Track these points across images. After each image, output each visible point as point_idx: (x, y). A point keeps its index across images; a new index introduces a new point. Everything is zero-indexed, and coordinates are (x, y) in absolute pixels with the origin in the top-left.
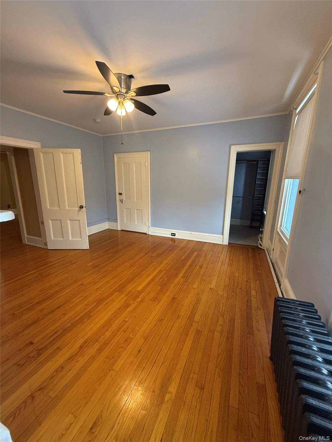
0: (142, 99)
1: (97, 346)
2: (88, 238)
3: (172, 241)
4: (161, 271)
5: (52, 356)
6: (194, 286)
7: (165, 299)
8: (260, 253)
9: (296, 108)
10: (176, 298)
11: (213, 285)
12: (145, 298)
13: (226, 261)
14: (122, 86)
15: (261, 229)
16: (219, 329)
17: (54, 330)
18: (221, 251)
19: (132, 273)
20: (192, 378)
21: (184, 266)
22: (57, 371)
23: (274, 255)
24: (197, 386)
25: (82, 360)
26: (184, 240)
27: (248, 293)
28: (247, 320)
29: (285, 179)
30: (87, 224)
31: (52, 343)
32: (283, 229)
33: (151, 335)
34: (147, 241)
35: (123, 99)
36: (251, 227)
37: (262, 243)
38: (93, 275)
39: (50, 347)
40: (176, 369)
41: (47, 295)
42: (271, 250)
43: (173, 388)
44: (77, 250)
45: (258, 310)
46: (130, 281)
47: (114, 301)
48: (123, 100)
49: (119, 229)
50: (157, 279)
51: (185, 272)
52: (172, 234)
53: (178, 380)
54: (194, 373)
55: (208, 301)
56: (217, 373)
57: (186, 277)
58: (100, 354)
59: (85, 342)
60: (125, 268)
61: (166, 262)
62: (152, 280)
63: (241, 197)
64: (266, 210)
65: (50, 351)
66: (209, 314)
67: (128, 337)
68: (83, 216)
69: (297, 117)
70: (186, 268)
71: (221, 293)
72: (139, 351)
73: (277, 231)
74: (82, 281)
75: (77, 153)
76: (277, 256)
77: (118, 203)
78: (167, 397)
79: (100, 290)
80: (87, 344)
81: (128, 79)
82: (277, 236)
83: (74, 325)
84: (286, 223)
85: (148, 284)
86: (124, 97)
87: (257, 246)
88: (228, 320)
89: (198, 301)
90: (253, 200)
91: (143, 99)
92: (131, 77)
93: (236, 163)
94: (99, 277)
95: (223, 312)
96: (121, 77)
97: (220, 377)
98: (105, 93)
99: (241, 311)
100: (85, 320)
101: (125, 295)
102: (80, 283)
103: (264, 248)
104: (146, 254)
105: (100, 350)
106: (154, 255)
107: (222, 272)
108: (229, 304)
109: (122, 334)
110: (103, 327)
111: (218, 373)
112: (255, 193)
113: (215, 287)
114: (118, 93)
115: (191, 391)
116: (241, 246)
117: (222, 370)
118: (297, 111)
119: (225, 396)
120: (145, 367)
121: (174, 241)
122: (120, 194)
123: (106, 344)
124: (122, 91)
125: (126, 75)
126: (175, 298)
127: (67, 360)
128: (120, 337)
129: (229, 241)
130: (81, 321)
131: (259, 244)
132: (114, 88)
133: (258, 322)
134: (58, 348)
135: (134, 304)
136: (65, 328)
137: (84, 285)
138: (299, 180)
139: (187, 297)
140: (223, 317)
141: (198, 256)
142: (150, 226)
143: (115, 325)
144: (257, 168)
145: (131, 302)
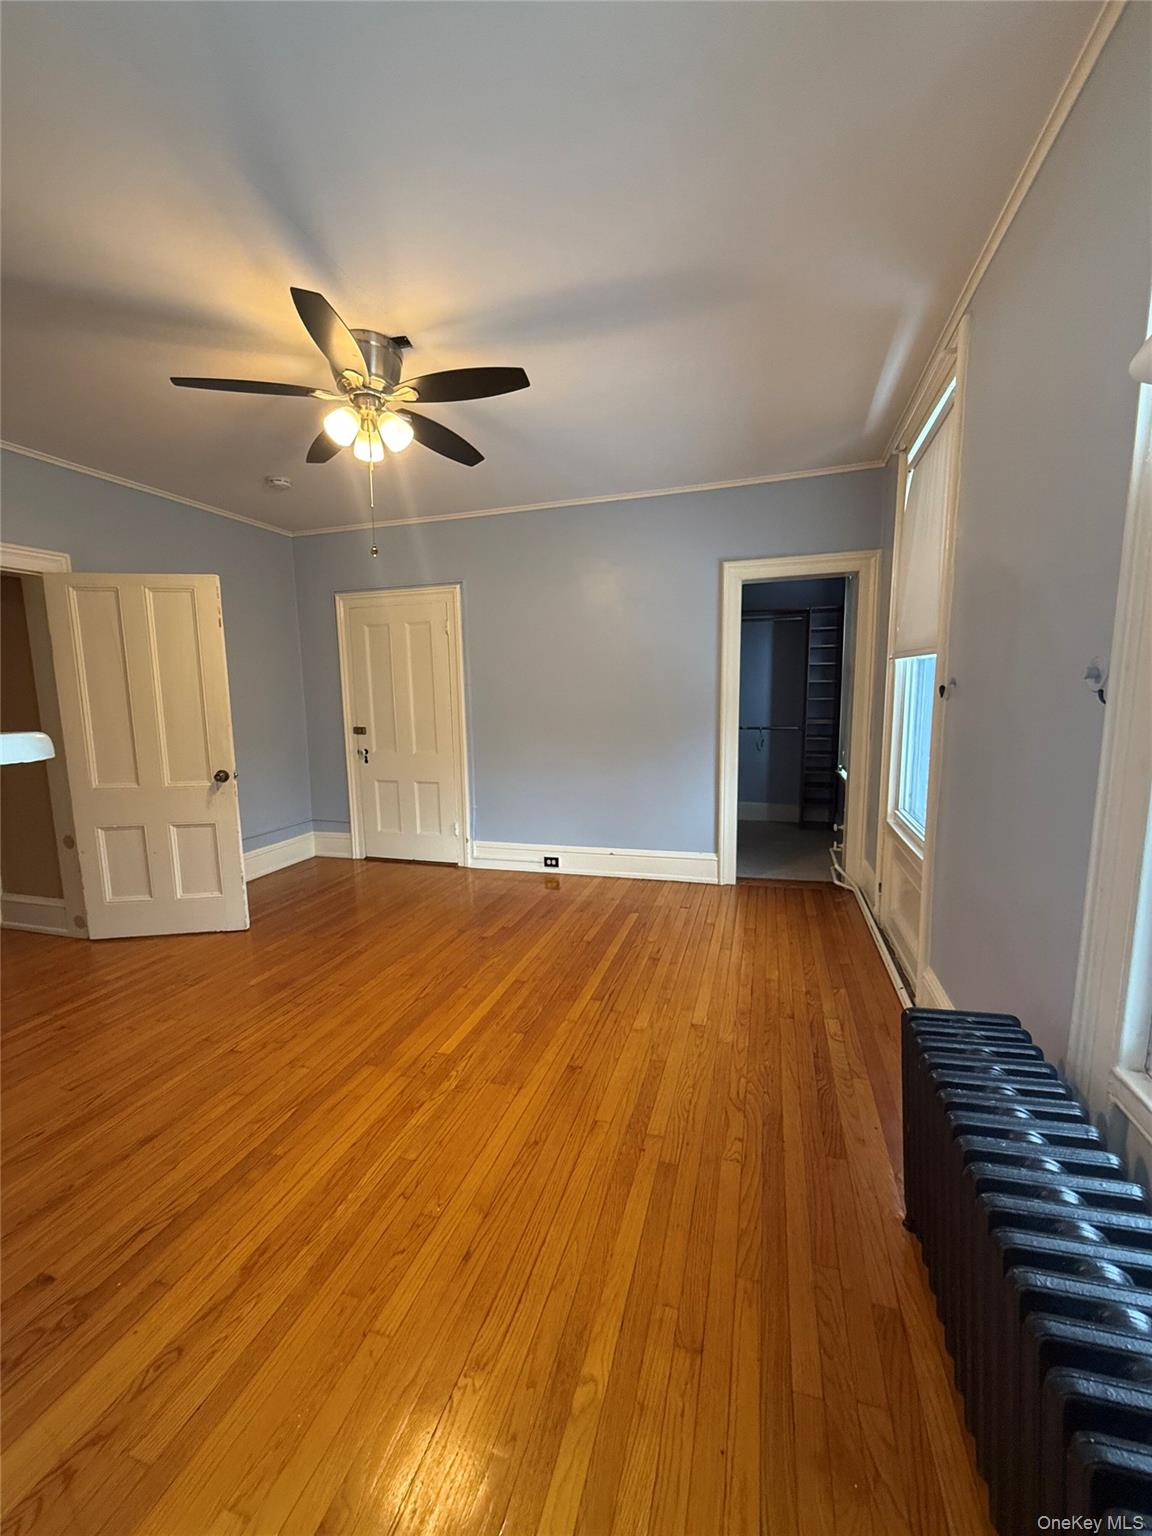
0: (438, 412)
1: (307, 1259)
2: (244, 887)
3: (549, 885)
4: (519, 983)
5: (133, 1314)
6: (638, 1024)
7: (544, 1071)
8: (839, 903)
9: (906, 449)
10: (581, 1068)
11: (700, 1015)
12: (470, 1075)
13: (736, 935)
14: (373, 370)
15: (835, 826)
16: (732, 1151)
17: (136, 1220)
18: (716, 905)
19: (417, 1000)
20: (661, 1320)
21: (595, 963)
22: (157, 1365)
23: (885, 907)
24: (678, 1346)
25: (256, 1314)
26: (588, 879)
27: (816, 1028)
28: (822, 1112)
29: (893, 658)
30: (243, 840)
31: (129, 1271)
32: (904, 815)
33: (505, 1196)
34: (459, 888)
35: (377, 410)
36: (804, 825)
37: (844, 870)
38: (275, 1015)
39: (124, 1285)
40: (603, 1299)
41: (97, 1102)
42: (873, 892)
43: (598, 1365)
44: (204, 936)
45: (852, 1078)
46: (409, 1025)
47: (358, 1098)
48: (375, 413)
49: (357, 854)
50: (509, 1011)
51: (604, 980)
52: (546, 859)
53: (614, 1333)
54: (666, 1305)
55: (690, 1065)
56: (740, 1294)
57: (607, 997)
58: (323, 1284)
59: (261, 1251)
60: (387, 984)
61: (535, 951)
62: (492, 1015)
63: (764, 728)
64: (847, 766)
65: (125, 1296)
66: (695, 1107)
67: (421, 1214)
68: (228, 809)
69: (911, 475)
70: (604, 965)
71: (729, 1037)
72: (467, 1257)
73: (888, 824)
74: (235, 1040)
75: (208, 589)
76: (895, 905)
77: (352, 761)
78: (581, 1396)
79: (303, 1066)
80: (267, 1255)
81: (390, 350)
82: (890, 843)
83: (210, 1199)
84: (911, 795)
85: (478, 1031)
86: (377, 402)
87: (827, 883)
88: (760, 1123)
89: (655, 1069)
90: (803, 736)
91: (440, 412)
92: (402, 342)
93: (743, 621)
94: (296, 1021)
95: (741, 1096)
96: (368, 342)
97: (754, 1306)
98: (313, 390)
99: (799, 1088)
100: (254, 1174)
101: (399, 1073)
102: (225, 1047)
103: (851, 886)
104: (461, 932)
105: (319, 1273)
106: (489, 933)
107: (725, 971)
108: (760, 1068)
109: (397, 1207)
110: (327, 1190)
111: (745, 1292)
112: (808, 715)
113: (708, 1019)
114: (359, 392)
115: (660, 1364)
116: (777, 886)
117: (757, 1281)
118: (911, 457)
119: (777, 1365)
120: (493, 1308)
121: (555, 884)
122: (359, 731)
123: (340, 1247)
124: (371, 386)
125: (385, 337)
126: (578, 1067)
127: (195, 1320)
128: (390, 1217)
129: (737, 872)
130: (240, 1177)
131: (834, 876)
132: (347, 374)
133: (856, 1117)
134: (158, 1283)
135: (434, 1102)
136: (177, 1209)
137: (241, 1052)
138: (935, 655)
139: (618, 1059)
140: (744, 1112)
141: (642, 926)
142: (469, 838)
143: (369, 1181)
144: (808, 634)
145: (423, 1094)
